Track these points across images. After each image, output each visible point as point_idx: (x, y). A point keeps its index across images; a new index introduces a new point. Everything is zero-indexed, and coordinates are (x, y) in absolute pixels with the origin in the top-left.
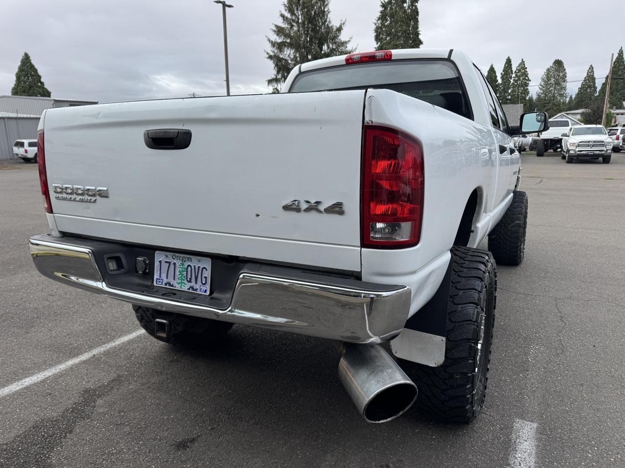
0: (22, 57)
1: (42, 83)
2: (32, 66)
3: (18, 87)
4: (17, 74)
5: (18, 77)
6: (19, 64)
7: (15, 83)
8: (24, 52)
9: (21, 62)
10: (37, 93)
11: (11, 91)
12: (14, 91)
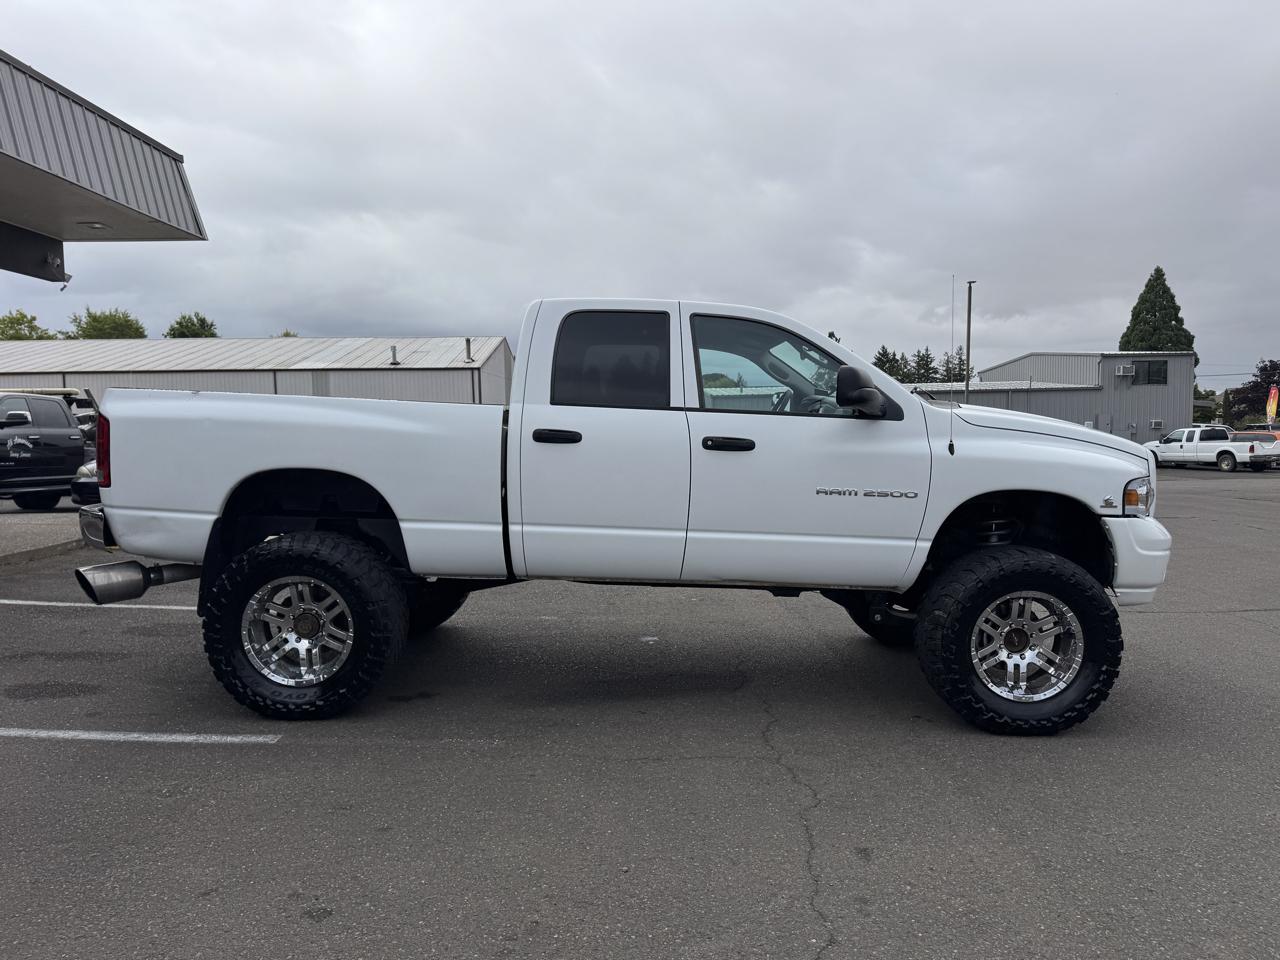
0: (1149, 277)
1: (1180, 321)
2: (1167, 290)
3: (1133, 330)
4: (1135, 308)
5: (1136, 314)
6: (1142, 289)
7: (1129, 324)
8: (1155, 267)
9: (1147, 286)
10: (1165, 339)
11: (1119, 340)
12: (1126, 338)
